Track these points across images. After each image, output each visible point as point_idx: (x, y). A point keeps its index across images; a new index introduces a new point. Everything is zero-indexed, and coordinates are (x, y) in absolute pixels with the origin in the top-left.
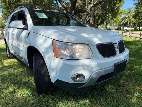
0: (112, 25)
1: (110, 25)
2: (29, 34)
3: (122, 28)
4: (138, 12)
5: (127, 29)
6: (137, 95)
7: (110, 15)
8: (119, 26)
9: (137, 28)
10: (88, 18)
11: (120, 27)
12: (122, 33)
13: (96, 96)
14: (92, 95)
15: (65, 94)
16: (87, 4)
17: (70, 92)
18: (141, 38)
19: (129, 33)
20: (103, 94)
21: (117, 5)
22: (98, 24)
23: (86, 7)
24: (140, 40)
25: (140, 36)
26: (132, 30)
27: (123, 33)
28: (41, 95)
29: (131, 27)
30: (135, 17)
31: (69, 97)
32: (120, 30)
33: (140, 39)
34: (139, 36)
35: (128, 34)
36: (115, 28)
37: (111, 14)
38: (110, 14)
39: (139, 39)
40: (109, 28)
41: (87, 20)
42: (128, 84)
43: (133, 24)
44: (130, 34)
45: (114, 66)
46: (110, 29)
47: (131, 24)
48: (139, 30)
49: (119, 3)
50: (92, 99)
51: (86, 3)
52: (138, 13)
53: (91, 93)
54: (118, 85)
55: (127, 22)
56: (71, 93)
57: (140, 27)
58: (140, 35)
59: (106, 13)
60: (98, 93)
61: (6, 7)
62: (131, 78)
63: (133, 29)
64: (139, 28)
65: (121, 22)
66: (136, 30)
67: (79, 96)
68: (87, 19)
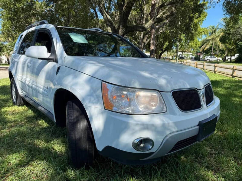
0: (185, 52)
1: (182, 52)
2: (59, 68)
3: (201, 57)
4: (228, 32)
5: (210, 59)
6: (234, 172)
7: (183, 37)
8: (197, 53)
9: (227, 58)
10: (146, 41)
11: (200, 56)
12: (202, 66)
13: (168, 174)
14: (161, 172)
15: (117, 169)
16: (145, 17)
17: (125, 166)
18: (234, 75)
19: (215, 67)
20: (180, 169)
21: (195, 21)
22: (162, 50)
23: (144, 22)
24: (233, 79)
25: (233, 72)
26: (218, 61)
27: (204, 65)
28: (78, 170)
29: (217, 56)
30: (223, 40)
31: (124, 174)
32: (199, 60)
33: (233, 77)
34: (231, 72)
35: (212, 68)
36: (191, 56)
37: (184, 35)
38: (183, 33)
39: (231, 76)
40: (180, 56)
41: (145, 43)
42: (218, 153)
43: (220, 50)
44: (217, 68)
45: (198, 125)
46: (182, 58)
47: (216, 51)
48: (231, 62)
49: (198, 18)
50: (161, 178)
51: (145, 15)
52: (229, 34)
53: (161, 169)
54: (203, 155)
55: (211, 48)
56: (127, 168)
57: (231, 56)
58: (232, 70)
59: (176, 33)
60: (171, 168)
61: (10, 17)
62: (222, 143)
63: (220, 59)
64: (231, 58)
65: (200, 47)
66: (224, 61)
67: (140, 174)
68: (144, 41)
